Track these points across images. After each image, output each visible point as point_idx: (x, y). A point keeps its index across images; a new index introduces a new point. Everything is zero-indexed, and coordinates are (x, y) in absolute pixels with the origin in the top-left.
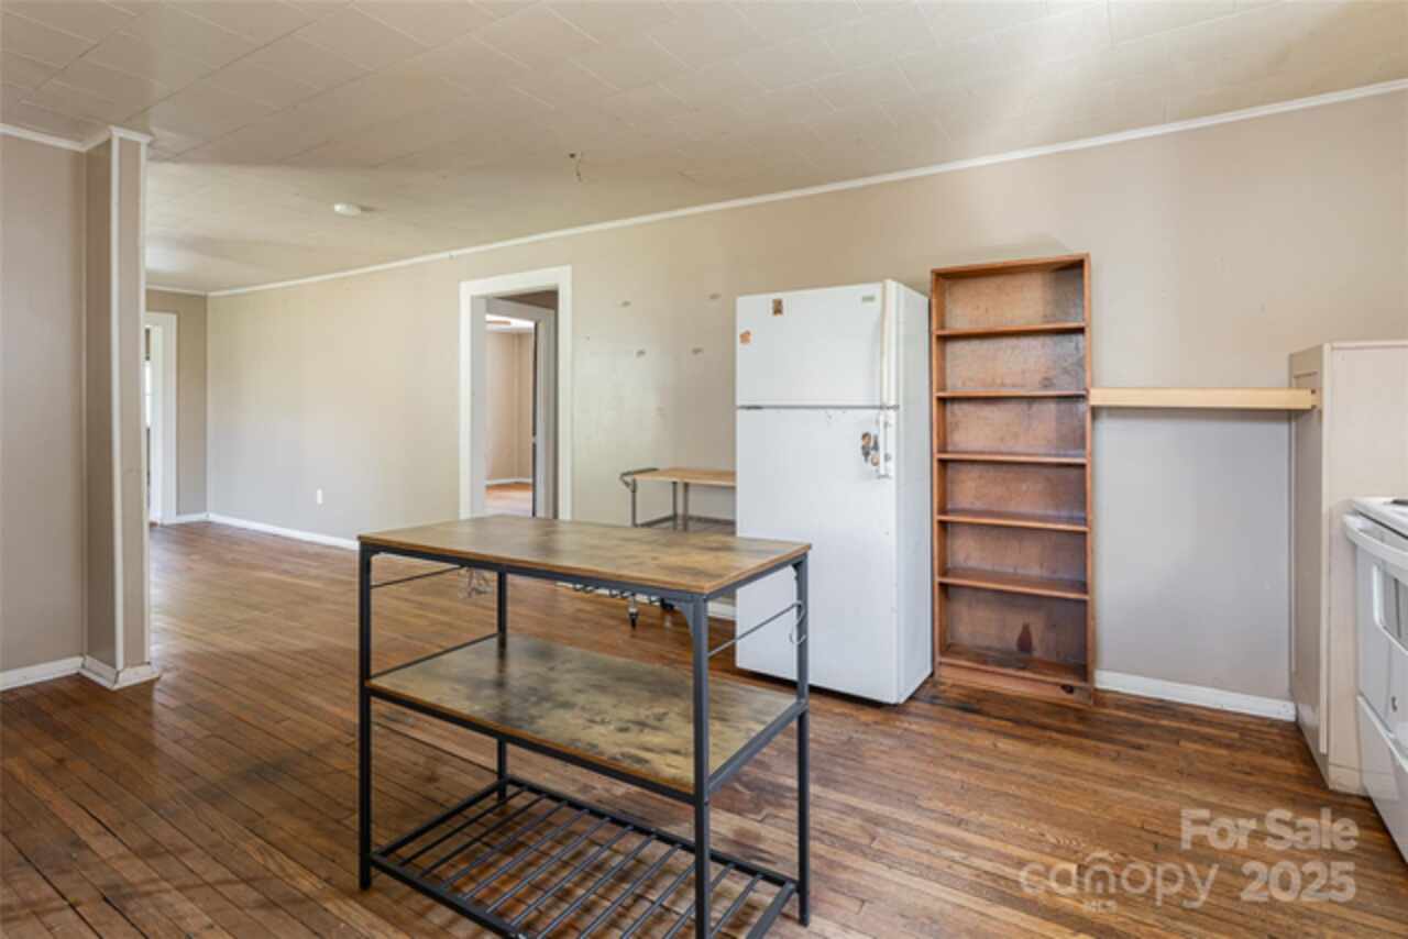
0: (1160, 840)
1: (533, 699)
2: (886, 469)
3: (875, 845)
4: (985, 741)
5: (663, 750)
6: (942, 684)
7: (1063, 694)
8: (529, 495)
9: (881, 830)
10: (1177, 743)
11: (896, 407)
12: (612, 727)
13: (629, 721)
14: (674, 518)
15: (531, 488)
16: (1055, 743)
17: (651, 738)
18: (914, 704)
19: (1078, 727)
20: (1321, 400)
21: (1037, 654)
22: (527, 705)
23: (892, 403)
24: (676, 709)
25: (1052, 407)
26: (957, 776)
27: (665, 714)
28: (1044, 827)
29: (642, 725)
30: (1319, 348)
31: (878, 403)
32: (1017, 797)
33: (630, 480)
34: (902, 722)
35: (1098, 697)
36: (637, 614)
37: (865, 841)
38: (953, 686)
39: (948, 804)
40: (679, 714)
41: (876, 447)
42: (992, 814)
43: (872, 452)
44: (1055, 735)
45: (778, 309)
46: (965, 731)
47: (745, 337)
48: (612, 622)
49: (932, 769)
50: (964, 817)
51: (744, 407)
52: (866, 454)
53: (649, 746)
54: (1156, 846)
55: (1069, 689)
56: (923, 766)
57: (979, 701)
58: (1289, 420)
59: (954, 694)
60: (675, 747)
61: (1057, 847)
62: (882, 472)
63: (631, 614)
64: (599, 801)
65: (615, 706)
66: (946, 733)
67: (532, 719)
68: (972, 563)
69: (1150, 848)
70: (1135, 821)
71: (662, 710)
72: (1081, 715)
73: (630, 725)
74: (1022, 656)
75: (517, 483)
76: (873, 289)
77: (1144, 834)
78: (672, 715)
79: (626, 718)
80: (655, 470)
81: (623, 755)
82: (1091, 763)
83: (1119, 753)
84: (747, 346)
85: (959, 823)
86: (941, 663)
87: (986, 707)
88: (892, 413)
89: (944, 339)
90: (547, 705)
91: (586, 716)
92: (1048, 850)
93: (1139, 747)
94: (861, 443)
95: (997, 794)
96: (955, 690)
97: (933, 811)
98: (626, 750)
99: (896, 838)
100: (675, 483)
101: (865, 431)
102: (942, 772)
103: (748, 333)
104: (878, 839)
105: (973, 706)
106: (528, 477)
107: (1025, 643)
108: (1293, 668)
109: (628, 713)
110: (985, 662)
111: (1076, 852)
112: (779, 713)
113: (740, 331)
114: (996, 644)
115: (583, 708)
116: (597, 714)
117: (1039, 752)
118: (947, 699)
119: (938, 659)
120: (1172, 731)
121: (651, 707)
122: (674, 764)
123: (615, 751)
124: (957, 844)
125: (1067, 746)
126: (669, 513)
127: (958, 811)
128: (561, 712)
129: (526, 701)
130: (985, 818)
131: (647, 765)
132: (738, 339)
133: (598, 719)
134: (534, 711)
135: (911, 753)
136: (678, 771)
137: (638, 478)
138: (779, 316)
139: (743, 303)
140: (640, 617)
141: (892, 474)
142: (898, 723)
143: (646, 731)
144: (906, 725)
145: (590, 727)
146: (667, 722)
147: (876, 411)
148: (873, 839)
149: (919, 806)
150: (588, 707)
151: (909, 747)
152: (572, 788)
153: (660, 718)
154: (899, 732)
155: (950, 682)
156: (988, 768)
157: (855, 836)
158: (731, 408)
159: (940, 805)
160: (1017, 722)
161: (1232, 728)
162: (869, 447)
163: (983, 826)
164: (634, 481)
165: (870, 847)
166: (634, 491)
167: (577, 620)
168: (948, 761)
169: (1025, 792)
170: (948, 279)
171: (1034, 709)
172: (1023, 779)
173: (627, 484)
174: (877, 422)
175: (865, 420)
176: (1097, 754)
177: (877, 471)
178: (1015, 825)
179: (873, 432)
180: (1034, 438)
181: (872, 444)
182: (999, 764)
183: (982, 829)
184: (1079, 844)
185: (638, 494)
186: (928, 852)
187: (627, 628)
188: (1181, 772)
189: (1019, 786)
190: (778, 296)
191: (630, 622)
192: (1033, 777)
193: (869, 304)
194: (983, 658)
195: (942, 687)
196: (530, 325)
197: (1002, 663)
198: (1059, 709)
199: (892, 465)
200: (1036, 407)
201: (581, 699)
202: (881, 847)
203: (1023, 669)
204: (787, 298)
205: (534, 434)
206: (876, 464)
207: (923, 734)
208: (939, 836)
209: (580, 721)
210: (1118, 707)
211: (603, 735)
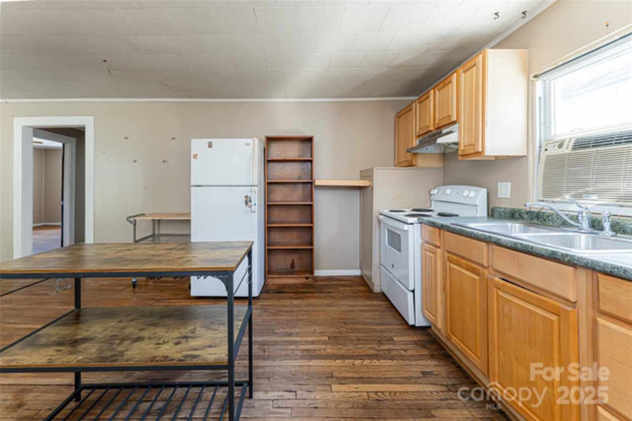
0: (345, 321)
1: (117, 341)
2: (255, 209)
3: (266, 353)
4: (288, 302)
5: (204, 347)
6: (269, 285)
7: (305, 280)
8: (60, 231)
9: (266, 347)
10: (338, 288)
11: (257, 186)
12: (171, 344)
13: (178, 338)
14: (153, 236)
15: (61, 228)
16: (308, 297)
17: (193, 343)
18: (262, 295)
19: (312, 290)
20: (373, 183)
21: (296, 268)
22: (114, 346)
23: (256, 184)
24: (199, 325)
25: (301, 186)
26: (284, 318)
27: (195, 329)
28: (315, 327)
29: (186, 338)
30: (373, 169)
31: (251, 184)
32: (303, 319)
33: (132, 220)
34: (260, 302)
35: (316, 279)
36: (136, 282)
37: (262, 353)
38: (273, 285)
39: (285, 329)
40: (201, 327)
41: (250, 201)
42: (300, 328)
43: (249, 203)
44: (308, 295)
45: (210, 145)
46: (281, 301)
47: (195, 156)
48: (122, 288)
49: (275, 318)
50: (291, 332)
51: (193, 186)
52: (246, 203)
53: (196, 347)
54: (345, 323)
55: (307, 278)
56: (272, 317)
57: (282, 288)
58: (360, 190)
59: (273, 288)
60: (208, 344)
61: (320, 333)
62: (253, 210)
63: (133, 282)
64: (139, 379)
65: (167, 332)
66: (276, 302)
67: (122, 354)
68: (277, 240)
69: (343, 324)
70: (337, 317)
71: (192, 328)
72: (311, 286)
73: (180, 339)
74: (292, 270)
75: (44, 225)
76: (250, 141)
77: (340, 320)
78: (198, 328)
79: (176, 337)
80: (144, 215)
81: (184, 356)
82: (319, 301)
83: (325, 296)
84: (195, 160)
85: (290, 335)
86: (268, 278)
87: (285, 290)
88: (256, 188)
89: (269, 161)
90: (127, 343)
91: (154, 341)
92: (318, 335)
93: (329, 293)
94: (245, 199)
95: (298, 320)
96: (273, 286)
97: (281, 333)
98: (184, 353)
99: (272, 348)
100: (154, 220)
101: (245, 195)
102: (279, 317)
103: (197, 155)
104: (266, 351)
105: (281, 291)
106: (59, 222)
107: (292, 266)
108: (361, 260)
109: (175, 334)
110: (282, 275)
111: (326, 333)
112: (245, 314)
113: (193, 153)
114: (284, 267)
115: (149, 338)
116: (160, 339)
117: (305, 302)
118: (272, 290)
119: (267, 276)
120: (336, 285)
121: (186, 328)
122: (212, 353)
123: (179, 356)
124: (292, 343)
125: (312, 297)
126: (150, 233)
127: (288, 330)
128: (137, 344)
129: (112, 344)
130: (297, 330)
131: (200, 358)
132: (192, 157)
133: (161, 341)
134: (121, 348)
135: (267, 314)
136: (217, 355)
137: (136, 218)
138: (210, 149)
139: (194, 142)
140: (137, 283)
141: (257, 211)
142: (259, 303)
143: (190, 340)
144: (262, 303)
145: (159, 347)
146: (197, 333)
147: (250, 187)
148: (264, 351)
149: (276, 333)
150: (152, 336)
151: (265, 312)
152: (120, 377)
153: (193, 331)
154: (260, 307)
155: (271, 284)
156: (292, 311)
157: (257, 353)
158: (189, 186)
159: (282, 330)
160: (296, 293)
161: (349, 281)
162: (248, 201)
163: (298, 333)
164: (135, 220)
165: (265, 356)
166: (135, 225)
167: (101, 290)
168: (280, 313)
169: (305, 317)
170: (270, 140)
171: (298, 287)
172: (303, 313)
173: (131, 222)
174: (251, 191)
175: (246, 191)
176: (320, 298)
177: (251, 210)
178: (306, 329)
179: (249, 195)
180: (296, 196)
181: (248, 200)
182: (294, 309)
183: (298, 334)
184: (325, 330)
185: (137, 226)
186: (284, 350)
187: (131, 289)
188: (342, 297)
189: (303, 315)
190: (210, 140)
191: (132, 286)
192: (306, 311)
193: (247, 147)
194: (281, 273)
195: (269, 286)
196: (60, 145)
197: (287, 274)
198: (305, 286)
199: (256, 207)
200: (296, 186)
201: (146, 334)
202: (269, 354)
203: (293, 274)
204: (214, 141)
205: (62, 200)
206: (250, 207)
207: (268, 305)
208: (285, 342)
209: (152, 346)
210: (321, 281)
211: (168, 349)
